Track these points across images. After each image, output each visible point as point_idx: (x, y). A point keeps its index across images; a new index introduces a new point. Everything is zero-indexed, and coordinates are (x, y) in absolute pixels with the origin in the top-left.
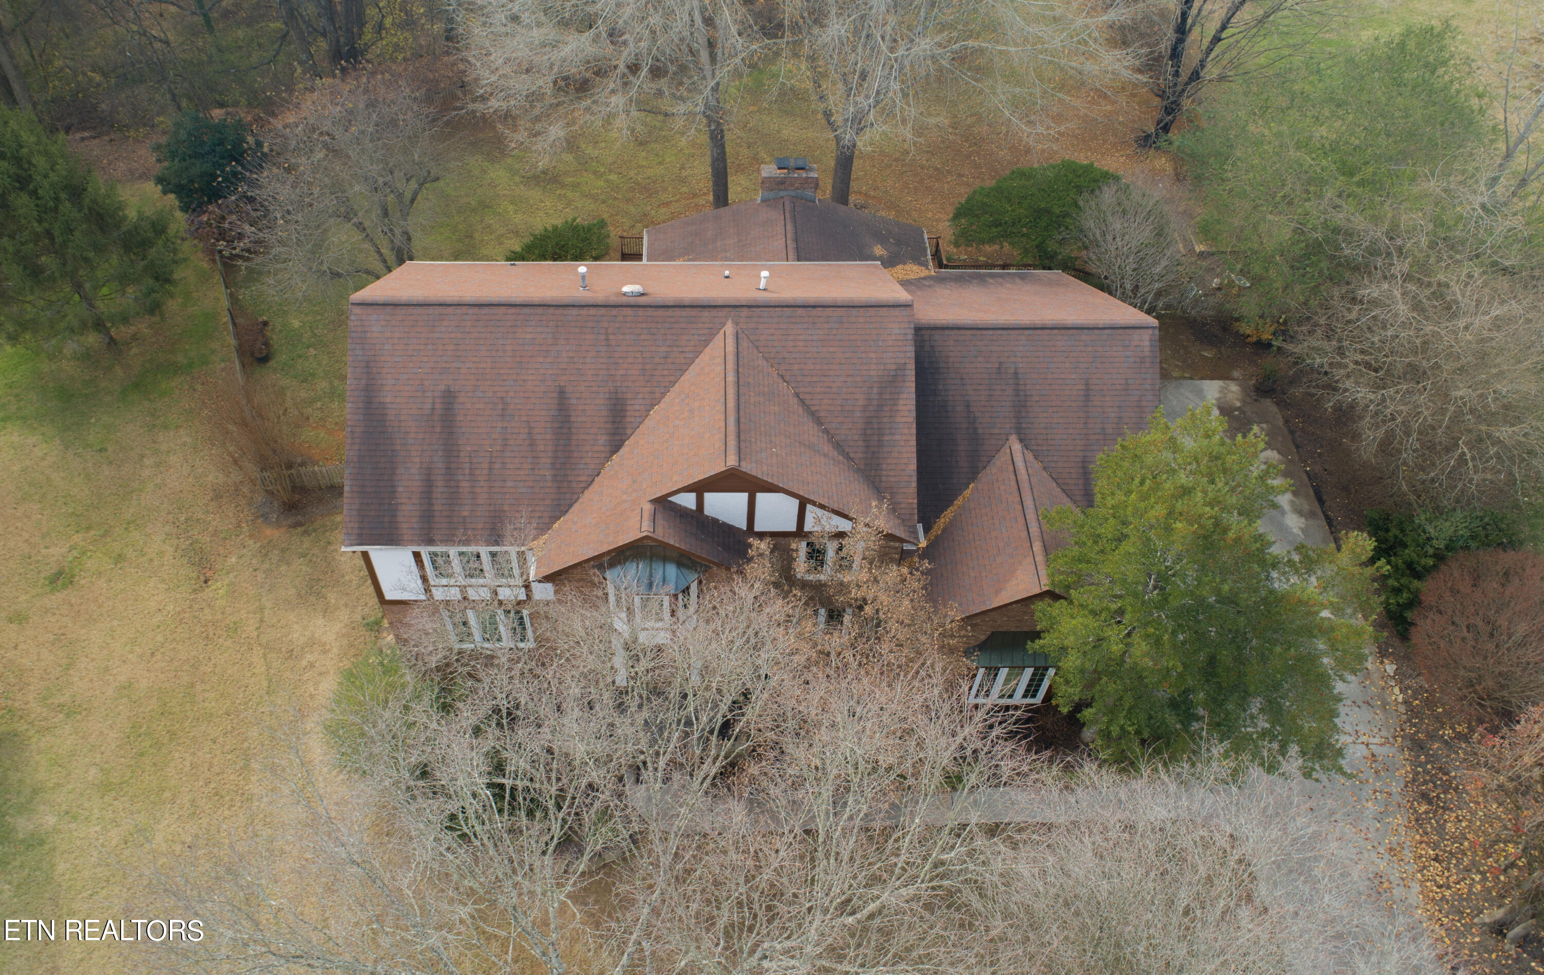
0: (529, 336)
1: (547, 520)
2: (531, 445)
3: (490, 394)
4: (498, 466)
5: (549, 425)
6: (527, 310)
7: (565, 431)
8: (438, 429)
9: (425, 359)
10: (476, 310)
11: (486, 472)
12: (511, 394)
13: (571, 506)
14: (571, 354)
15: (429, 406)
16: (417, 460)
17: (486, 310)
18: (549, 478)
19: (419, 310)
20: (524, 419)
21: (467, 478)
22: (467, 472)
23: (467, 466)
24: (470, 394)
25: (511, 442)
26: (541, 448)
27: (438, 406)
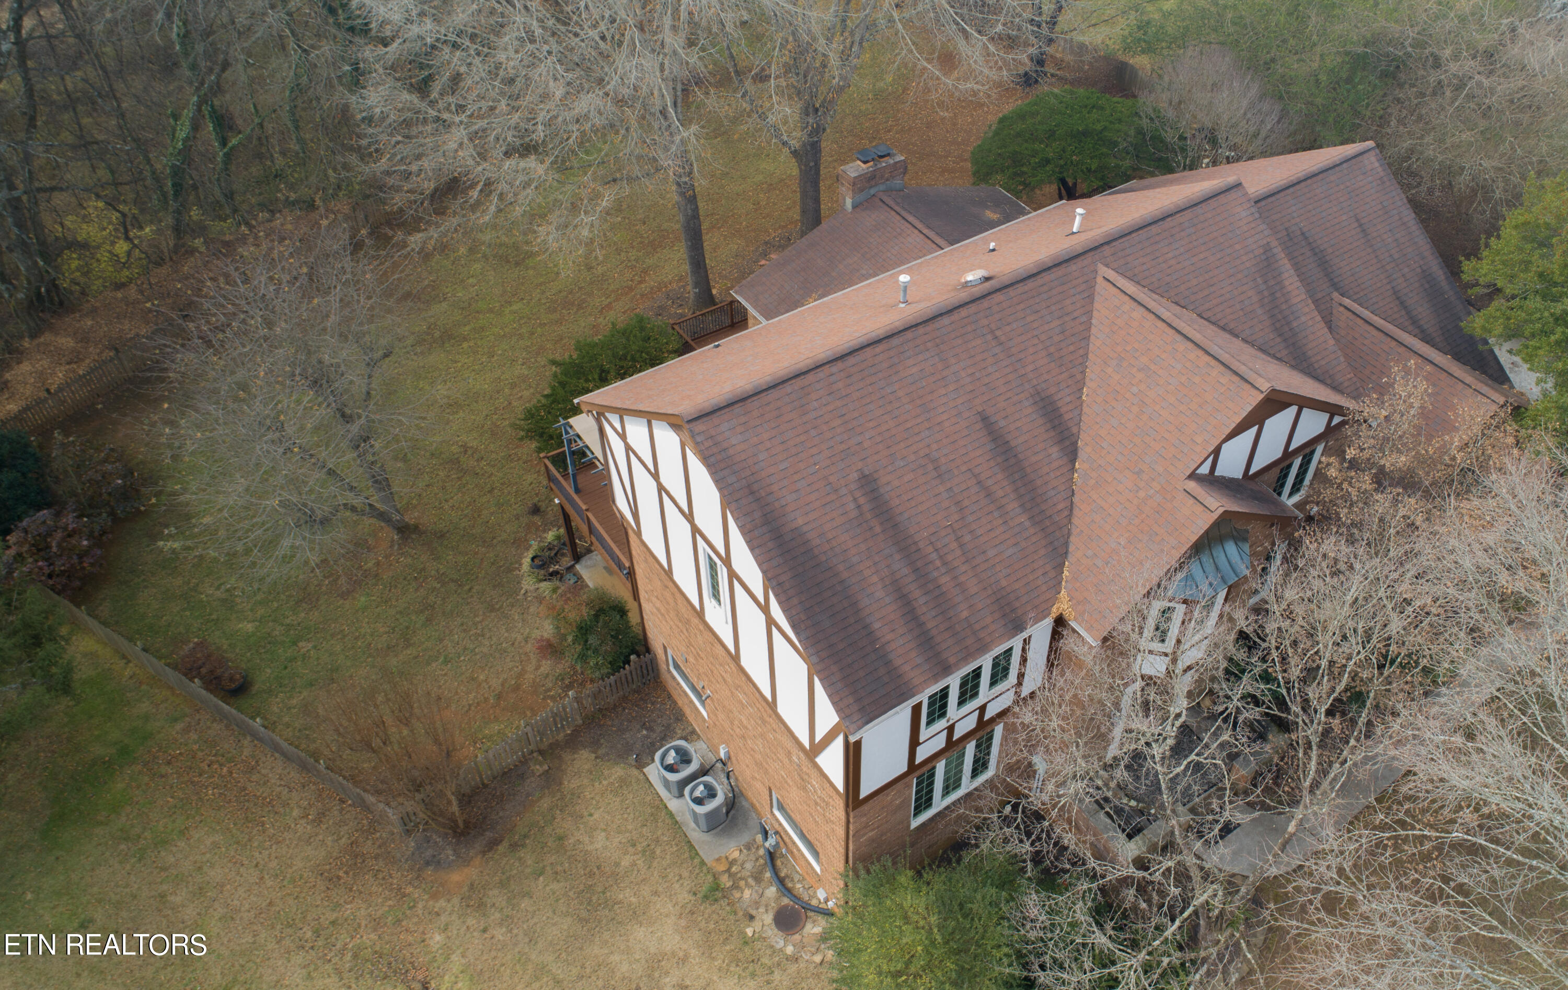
0: (914, 370)
1: (1052, 574)
2: (988, 495)
3: (913, 457)
4: (968, 538)
5: (992, 463)
6: (895, 341)
7: (1013, 461)
8: (878, 529)
9: (814, 451)
10: (840, 365)
11: (958, 552)
12: (934, 447)
13: (1066, 544)
14: (970, 371)
15: (852, 506)
16: (875, 579)
17: (851, 360)
18: (1027, 524)
19: (774, 394)
20: (964, 468)
21: (943, 570)
22: (938, 563)
23: (934, 556)
24: (890, 468)
25: (966, 503)
26: (1000, 493)
27: (862, 500)
